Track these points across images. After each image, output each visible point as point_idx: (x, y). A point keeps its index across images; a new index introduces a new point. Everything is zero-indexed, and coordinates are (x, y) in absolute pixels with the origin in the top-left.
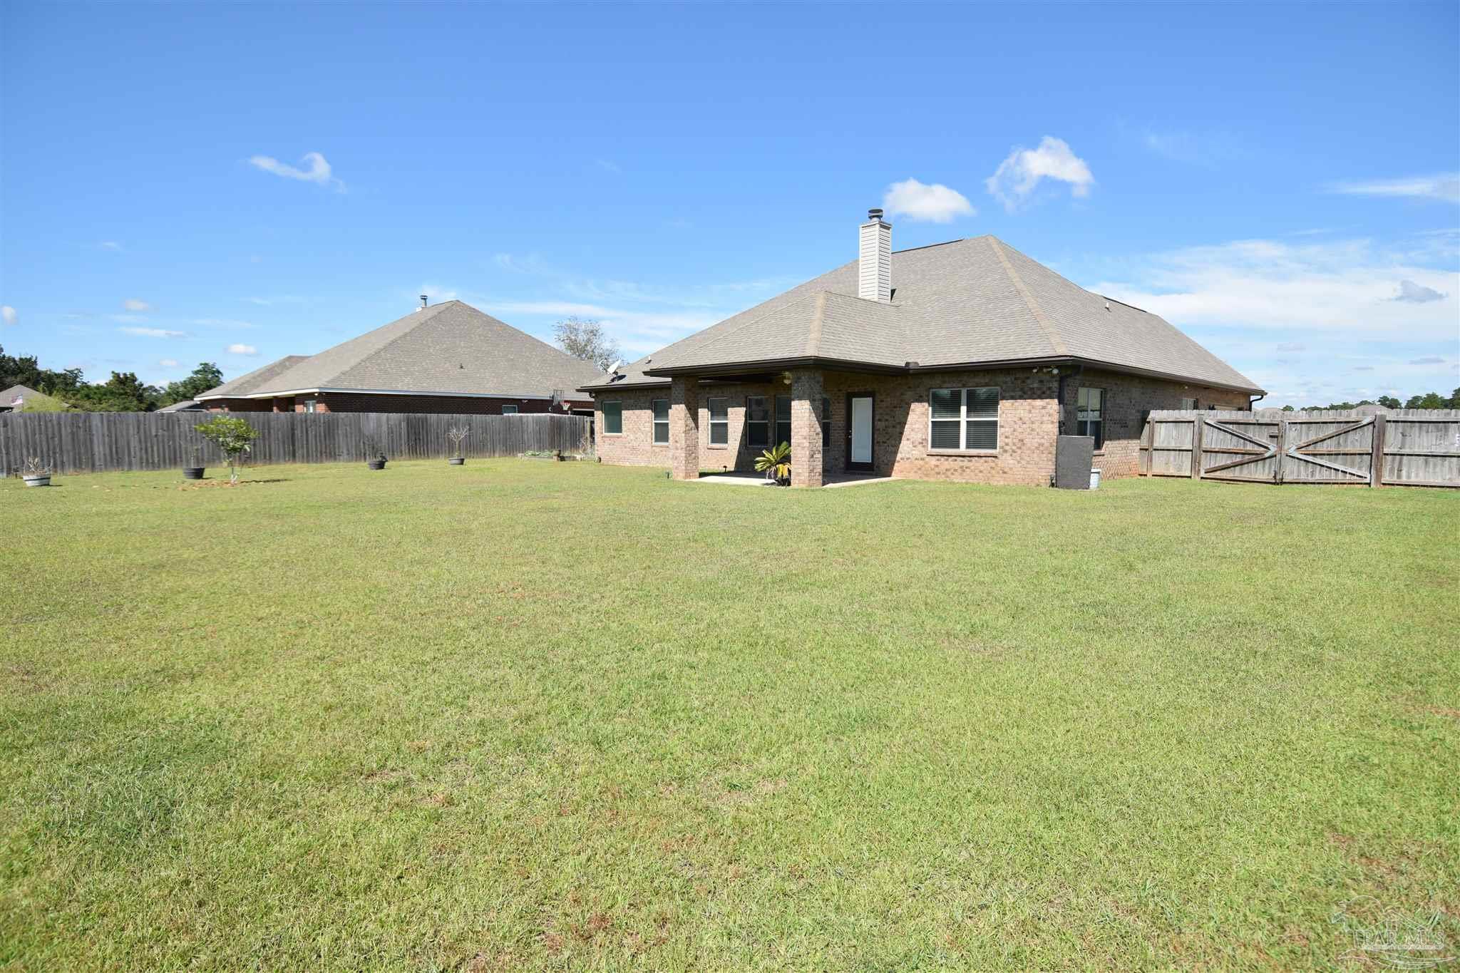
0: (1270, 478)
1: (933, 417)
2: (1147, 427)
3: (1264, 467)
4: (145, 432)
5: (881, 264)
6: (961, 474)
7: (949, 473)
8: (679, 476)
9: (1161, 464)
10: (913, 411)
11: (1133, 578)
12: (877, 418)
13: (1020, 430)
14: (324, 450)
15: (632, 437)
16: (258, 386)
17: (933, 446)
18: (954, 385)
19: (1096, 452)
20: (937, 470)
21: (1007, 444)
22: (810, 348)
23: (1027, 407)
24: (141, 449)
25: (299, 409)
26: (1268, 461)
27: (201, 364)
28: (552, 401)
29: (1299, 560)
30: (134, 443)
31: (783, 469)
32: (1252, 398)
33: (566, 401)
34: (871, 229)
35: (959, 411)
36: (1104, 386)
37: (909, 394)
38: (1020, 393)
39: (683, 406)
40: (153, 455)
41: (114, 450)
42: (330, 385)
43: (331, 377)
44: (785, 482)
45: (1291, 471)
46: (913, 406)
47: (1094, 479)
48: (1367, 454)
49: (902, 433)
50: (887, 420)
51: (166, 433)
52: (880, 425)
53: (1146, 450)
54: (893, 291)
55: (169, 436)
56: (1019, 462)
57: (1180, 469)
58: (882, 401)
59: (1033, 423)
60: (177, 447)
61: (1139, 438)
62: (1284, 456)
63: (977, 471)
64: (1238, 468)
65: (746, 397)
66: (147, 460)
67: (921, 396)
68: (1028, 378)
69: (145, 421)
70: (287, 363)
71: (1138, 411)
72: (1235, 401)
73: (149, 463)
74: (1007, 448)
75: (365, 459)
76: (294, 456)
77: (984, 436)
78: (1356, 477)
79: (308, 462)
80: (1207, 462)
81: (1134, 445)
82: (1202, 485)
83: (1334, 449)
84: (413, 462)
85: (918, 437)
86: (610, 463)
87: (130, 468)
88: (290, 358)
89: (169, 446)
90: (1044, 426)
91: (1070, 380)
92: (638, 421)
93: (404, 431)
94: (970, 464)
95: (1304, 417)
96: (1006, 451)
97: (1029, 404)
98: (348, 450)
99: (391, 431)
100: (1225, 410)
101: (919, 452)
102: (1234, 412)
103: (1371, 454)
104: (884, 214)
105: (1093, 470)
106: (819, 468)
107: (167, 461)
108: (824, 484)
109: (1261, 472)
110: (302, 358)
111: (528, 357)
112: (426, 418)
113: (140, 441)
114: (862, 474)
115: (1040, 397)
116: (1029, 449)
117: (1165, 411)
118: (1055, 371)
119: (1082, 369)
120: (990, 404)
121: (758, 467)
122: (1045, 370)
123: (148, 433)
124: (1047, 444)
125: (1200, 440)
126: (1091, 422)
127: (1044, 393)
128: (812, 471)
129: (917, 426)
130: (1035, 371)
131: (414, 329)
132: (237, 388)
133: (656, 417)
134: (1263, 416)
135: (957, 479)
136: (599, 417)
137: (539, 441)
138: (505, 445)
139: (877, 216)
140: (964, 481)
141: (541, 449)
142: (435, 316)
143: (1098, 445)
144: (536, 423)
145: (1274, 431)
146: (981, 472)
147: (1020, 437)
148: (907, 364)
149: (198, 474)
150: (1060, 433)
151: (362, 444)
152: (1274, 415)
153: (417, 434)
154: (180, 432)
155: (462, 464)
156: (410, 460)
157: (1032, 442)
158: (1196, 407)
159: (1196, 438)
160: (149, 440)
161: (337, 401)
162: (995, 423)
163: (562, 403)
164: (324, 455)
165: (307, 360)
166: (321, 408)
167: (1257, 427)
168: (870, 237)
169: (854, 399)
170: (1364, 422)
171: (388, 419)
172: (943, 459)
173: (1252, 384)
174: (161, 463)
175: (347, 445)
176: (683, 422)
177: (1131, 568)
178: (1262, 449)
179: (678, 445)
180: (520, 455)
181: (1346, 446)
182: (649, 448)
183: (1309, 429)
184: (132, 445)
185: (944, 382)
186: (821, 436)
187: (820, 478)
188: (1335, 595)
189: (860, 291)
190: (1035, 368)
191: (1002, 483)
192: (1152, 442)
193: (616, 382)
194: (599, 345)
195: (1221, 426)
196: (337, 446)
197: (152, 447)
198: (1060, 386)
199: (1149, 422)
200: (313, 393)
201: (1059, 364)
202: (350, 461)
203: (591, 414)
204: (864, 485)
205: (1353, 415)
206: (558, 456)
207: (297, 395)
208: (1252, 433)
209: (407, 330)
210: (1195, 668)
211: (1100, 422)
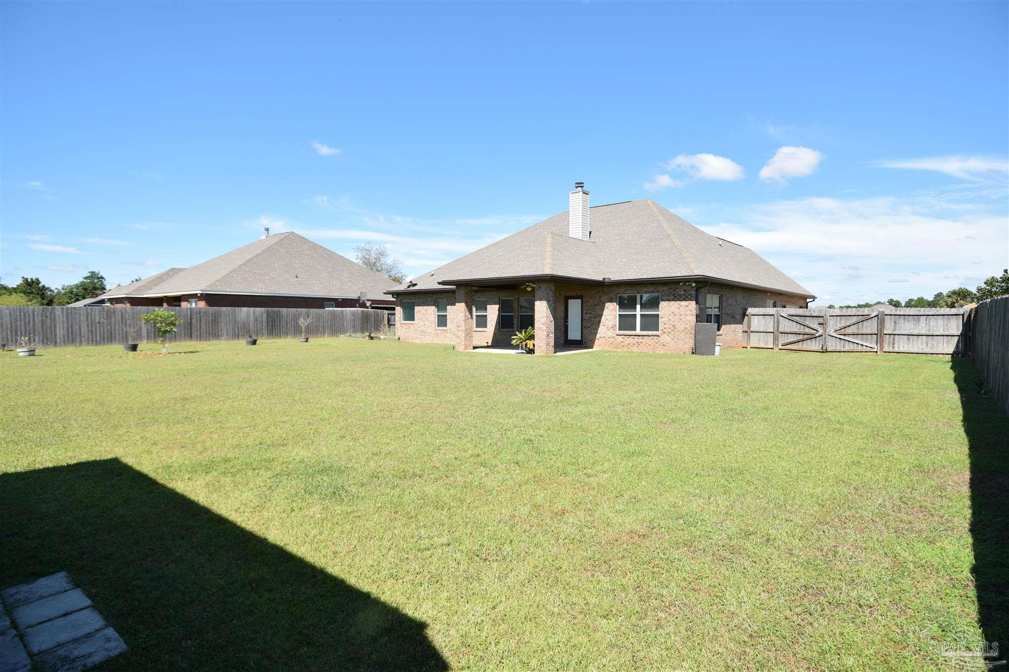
0: (819, 349)
1: (619, 312)
2: (746, 317)
3: (816, 342)
4: (91, 319)
5: (584, 216)
6: (637, 347)
7: (630, 346)
8: (461, 349)
9: (755, 340)
10: (607, 308)
11: (748, 398)
12: (584, 312)
13: (673, 320)
14: (211, 333)
15: (421, 324)
16: (151, 289)
17: (620, 329)
18: (632, 292)
19: (718, 333)
20: (622, 344)
21: (665, 328)
22: (547, 270)
23: (677, 306)
24: (89, 331)
25: (184, 304)
26: (818, 338)
27: (90, 272)
28: (359, 300)
29: (834, 389)
30: (84, 328)
31: (530, 344)
32: (808, 300)
33: (368, 300)
34: (576, 195)
35: (635, 308)
36: (722, 293)
37: (604, 298)
38: (673, 297)
39: (463, 304)
40: (96, 336)
41: (70, 332)
42: (208, 289)
43: (210, 283)
44: (531, 351)
45: (832, 345)
46: (607, 304)
47: (717, 349)
48: (875, 334)
49: (600, 322)
50: (590, 313)
51: (105, 321)
52: (586, 316)
53: (747, 332)
54: (590, 232)
55: (107, 323)
56: (673, 339)
57: (767, 343)
58: (587, 302)
59: (680, 315)
60: (113, 330)
61: (742, 324)
62: (827, 335)
63: (647, 345)
64: (801, 343)
65: (499, 298)
66: (92, 339)
67: (612, 299)
68: (677, 288)
69: (92, 312)
70: (171, 273)
71: (741, 309)
72: (798, 302)
73: (93, 341)
74: (665, 330)
75: (238, 339)
76: (191, 336)
77: (651, 323)
78: (869, 348)
79: (200, 340)
80: (783, 339)
81: (739, 328)
82: (780, 353)
83: (856, 331)
84: (270, 341)
85: (611, 324)
86: (406, 341)
87: (81, 343)
88: (173, 269)
89: (108, 330)
90: (687, 317)
91: (703, 290)
92: (426, 314)
93: (265, 320)
94: (643, 340)
95: (838, 312)
96: (664, 333)
97: (678, 304)
98: (227, 332)
99: (256, 320)
100: (792, 308)
101: (611, 333)
102: (797, 309)
103: (877, 334)
104: (585, 185)
105: (716, 344)
106: (552, 343)
107: (106, 340)
108: (555, 353)
109: (814, 345)
110: (181, 270)
111: (341, 270)
112: (280, 311)
113: (88, 326)
114: (575, 347)
115: (685, 300)
116: (678, 331)
117: (757, 308)
118: (694, 285)
119: (709, 283)
120: (654, 303)
121: (514, 342)
122: (687, 284)
123: (94, 321)
124: (689, 328)
125: (778, 326)
126: (714, 315)
127: (687, 297)
128: (548, 345)
129: (609, 317)
130: (681, 284)
131: (263, 251)
132: (136, 290)
133: (438, 311)
134: (814, 312)
135: (635, 350)
136: (399, 311)
137: (354, 327)
138: (331, 329)
139: (581, 187)
140: (639, 351)
141: (355, 332)
142: (277, 243)
143: (719, 329)
144: (352, 314)
145: (821, 320)
146: (649, 345)
147: (673, 324)
148: (604, 279)
149: (134, 348)
150: (697, 322)
151: (236, 328)
152: (820, 311)
153: (273, 322)
154: (115, 320)
155: (307, 341)
156: (268, 339)
157: (681, 326)
158: (775, 306)
159: (776, 326)
160: (94, 325)
161: (213, 300)
162: (658, 315)
163: (366, 302)
164: (211, 336)
165: (184, 271)
166: (202, 304)
167: (811, 318)
168: (576, 199)
169: (569, 300)
170: (872, 316)
171: (254, 312)
172: (626, 337)
173: (808, 292)
174: (102, 341)
175: (227, 329)
176: (463, 314)
177: (746, 394)
178: (815, 331)
179: (460, 328)
180: (341, 336)
181: (862, 330)
182: (433, 331)
183: (841, 319)
184: (83, 329)
185: (627, 290)
186: (553, 323)
187: (553, 349)
188: (852, 404)
189: (570, 232)
190: (682, 282)
191: (662, 352)
192: (750, 328)
193: (411, 288)
194: (385, 262)
195: (790, 319)
196: (220, 329)
197: (96, 329)
198: (696, 293)
199: (747, 315)
200: (197, 294)
201: (696, 280)
202: (228, 340)
203: (394, 309)
204: (579, 354)
205: (866, 311)
206: (369, 336)
207: (183, 295)
208: (808, 322)
209: (259, 252)
210: (784, 433)
211: (719, 315)
